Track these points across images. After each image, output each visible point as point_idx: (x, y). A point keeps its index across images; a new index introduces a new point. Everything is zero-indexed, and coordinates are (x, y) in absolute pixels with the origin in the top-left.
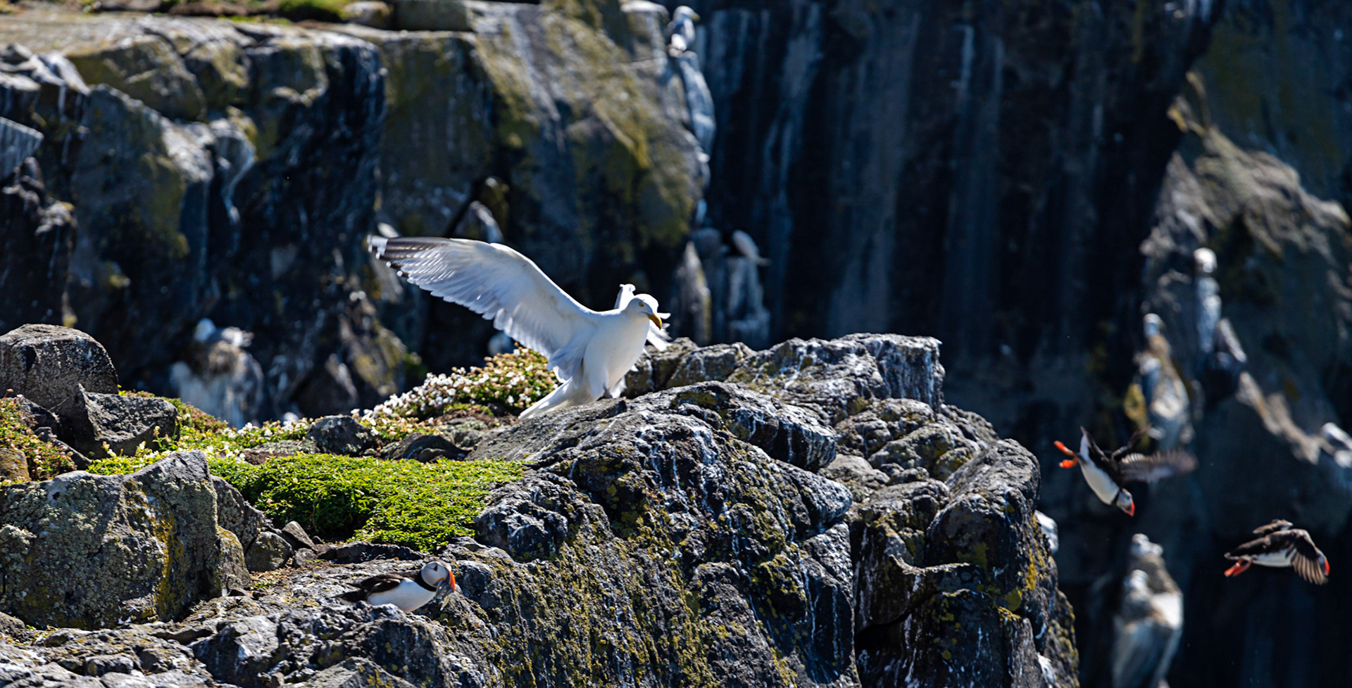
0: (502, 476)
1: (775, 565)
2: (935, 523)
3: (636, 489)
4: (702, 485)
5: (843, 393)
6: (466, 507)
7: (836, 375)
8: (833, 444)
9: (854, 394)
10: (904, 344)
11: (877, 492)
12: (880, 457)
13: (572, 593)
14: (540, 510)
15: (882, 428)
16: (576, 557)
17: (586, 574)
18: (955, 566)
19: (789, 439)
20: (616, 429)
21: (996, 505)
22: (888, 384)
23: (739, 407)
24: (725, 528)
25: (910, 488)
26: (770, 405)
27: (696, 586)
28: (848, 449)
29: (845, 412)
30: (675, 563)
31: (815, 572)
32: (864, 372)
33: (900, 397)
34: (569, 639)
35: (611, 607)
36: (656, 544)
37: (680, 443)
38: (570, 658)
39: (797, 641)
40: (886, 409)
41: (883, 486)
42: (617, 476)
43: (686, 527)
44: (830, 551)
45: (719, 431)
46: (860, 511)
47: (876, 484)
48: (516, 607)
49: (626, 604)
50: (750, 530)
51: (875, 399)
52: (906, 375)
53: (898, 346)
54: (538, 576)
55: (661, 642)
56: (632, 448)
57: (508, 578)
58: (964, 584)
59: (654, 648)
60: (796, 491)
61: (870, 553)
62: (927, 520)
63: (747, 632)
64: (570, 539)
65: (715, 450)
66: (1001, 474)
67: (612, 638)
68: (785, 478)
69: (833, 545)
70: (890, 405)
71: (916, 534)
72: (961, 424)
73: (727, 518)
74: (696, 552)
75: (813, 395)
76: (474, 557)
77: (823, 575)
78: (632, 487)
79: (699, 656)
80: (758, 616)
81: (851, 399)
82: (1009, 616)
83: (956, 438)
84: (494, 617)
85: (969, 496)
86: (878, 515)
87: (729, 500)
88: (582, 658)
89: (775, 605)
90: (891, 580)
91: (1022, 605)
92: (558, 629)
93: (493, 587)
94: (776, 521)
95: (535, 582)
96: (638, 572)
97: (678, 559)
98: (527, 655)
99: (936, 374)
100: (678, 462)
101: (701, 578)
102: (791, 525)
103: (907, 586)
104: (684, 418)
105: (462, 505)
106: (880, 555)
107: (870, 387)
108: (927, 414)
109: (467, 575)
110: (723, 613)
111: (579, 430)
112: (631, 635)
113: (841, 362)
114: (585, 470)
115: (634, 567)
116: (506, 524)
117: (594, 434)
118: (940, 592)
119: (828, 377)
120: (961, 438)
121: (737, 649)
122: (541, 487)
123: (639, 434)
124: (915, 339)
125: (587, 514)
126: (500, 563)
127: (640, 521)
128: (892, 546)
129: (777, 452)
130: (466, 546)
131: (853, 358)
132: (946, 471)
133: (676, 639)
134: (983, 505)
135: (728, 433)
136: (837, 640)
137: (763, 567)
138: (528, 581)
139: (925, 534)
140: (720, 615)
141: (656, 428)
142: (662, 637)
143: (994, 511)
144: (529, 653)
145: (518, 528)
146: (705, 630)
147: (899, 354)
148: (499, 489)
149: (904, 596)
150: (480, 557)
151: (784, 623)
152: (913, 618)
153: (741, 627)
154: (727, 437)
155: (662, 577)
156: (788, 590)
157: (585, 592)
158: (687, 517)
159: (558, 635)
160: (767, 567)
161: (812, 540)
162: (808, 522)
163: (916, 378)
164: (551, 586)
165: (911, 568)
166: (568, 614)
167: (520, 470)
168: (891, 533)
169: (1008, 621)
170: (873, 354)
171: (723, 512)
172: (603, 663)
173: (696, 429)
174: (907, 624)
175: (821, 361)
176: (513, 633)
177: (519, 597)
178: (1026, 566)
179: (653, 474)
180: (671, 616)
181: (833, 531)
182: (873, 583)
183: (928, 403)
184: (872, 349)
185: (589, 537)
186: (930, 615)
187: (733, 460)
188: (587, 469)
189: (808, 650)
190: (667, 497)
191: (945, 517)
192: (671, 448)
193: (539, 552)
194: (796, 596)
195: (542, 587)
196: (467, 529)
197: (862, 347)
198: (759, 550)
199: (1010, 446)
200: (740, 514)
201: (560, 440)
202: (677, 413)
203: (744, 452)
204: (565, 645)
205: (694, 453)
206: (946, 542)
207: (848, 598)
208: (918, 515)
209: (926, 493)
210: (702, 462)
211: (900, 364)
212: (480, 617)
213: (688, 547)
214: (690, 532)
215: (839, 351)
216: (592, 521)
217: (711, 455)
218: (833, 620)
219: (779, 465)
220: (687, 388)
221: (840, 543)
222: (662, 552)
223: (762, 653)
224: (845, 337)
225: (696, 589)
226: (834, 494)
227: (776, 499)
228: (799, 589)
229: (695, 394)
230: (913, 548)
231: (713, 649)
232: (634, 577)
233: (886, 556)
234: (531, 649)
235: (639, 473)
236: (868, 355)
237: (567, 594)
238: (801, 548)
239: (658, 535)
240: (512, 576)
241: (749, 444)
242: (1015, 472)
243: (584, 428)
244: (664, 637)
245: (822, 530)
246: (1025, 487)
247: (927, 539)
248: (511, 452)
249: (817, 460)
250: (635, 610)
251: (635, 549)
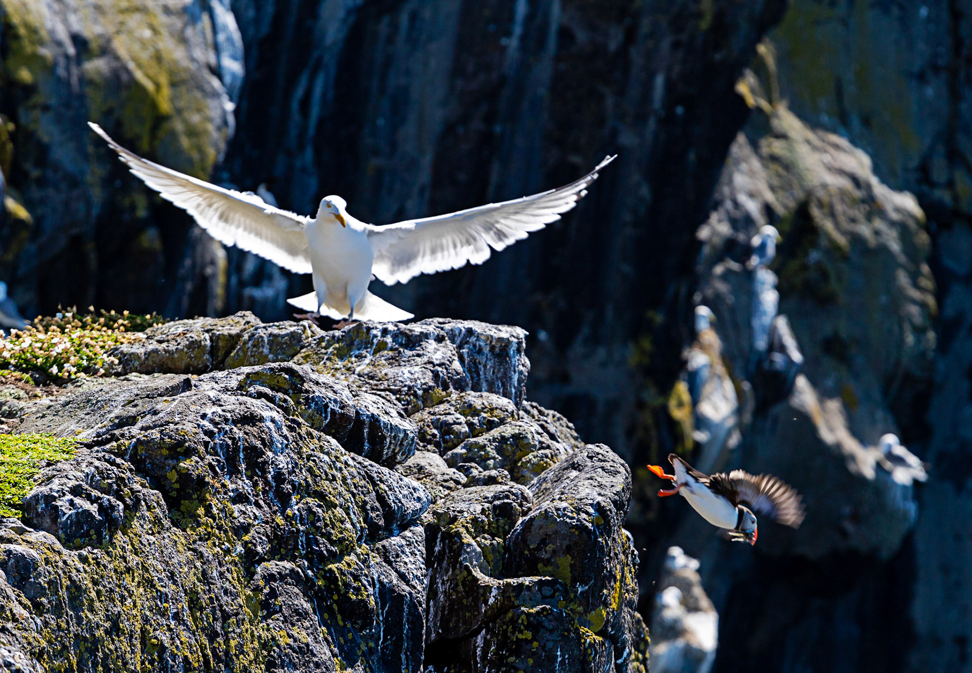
0: (52, 453)
1: (344, 568)
2: (516, 530)
3: (198, 476)
4: (269, 476)
5: (419, 382)
6: (14, 486)
7: (413, 362)
8: (413, 439)
9: (431, 384)
10: (488, 333)
11: (452, 494)
12: (456, 454)
13: (124, 587)
14: (95, 493)
15: (460, 424)
16: (130, 547)
17: (140, 567)
18: (536, 579)
19: (366, 430)
20: (180, 410)
21: (584, 516)
22: (469, 375)
23: (314, 392)
24: (291, 524)
25: (491, 491)
26: (346, 392)
27: (258, 586)
28: (421, 444)
29: (420, 403)
30: (237, 559)
31: (387, 577)
32: (442, 361)
33: (481, 391)
34: (119, 637)
35: (165, 604)
36: (217, 537)
37: (248, 428)
38: (118, 657)
39: (363, 651)
40: (465, 403)
41: (459, 487)
42: (179, 461)
43: (251, 521)
44: (403, 556)
45: (291, 417)
46: (435, 513)
47: (452, 484)
48: (64, 598)
49: (181, 601)
50: (318, 528)
51: (453, 391)
52: (488, 367)
53: (482, 334)
54: (89, 566)
55: (216, 645)
56: (194, 430)
57: (57, 566)
58: (544, 599)
59: (209, 651)
60: (371, 488)
61: (443, 559)
62: (507, 527)
63: (310, 640)
64: (125, 527)
65: (286, 438)
66: (590, 481)
67: (164, 638)
68: (359, 473)
69: (407, 550)
70: (470, 398)
71: (494, 542)
72: (544, 423)
73: (295, 514)
74: (259, 549)
75: (386, 383)
76: (21, 542)
77: (395, 582)
78: (195, 474)
79: (256, 664)
80: (323, 622)
81: (427, 390)
82: (592, 637)
83: (541, 439)
84: (38, 608)
85: (555, 504)
86: (455, 519)
87: (298, 494)
88: (131, 659)
89: (340, 611)
90: (465, 591)
91: (606, 626)
92: (108, 625)
93: (39, 575)
94: (348, 520)
95: (86, 572)
96: (195, 567)
97: (240, 555)
98: (72, 652)
99: (521, 368)
100: (245, 449)
101: (264, 577)
102: (363, 525)
103: (482, 599)
104: (254, 401)
105: (9, 483)
106: (455, 562)
107: (449, 377)
108: (510, 410)
109: (12, 561)
110: (285, 617)
111: (138, 408)
112: (184, 636)
113: (418, 348)
114: (143, 452)
115: (192, 562)
116: (57, 507)
117: (155, 413)
118: (519, 607)
119: (403, 363)
120: (546, 439)
121: (298, 658)
122: (97, 468)
123: (204, 416)
124: (500, 327)
125: (145, 500)
126: (48, 549)
127: (201, 511)
128: (468, 553)
129: (352, 443)
130: (12, 528)
131: (431, 345)
132: (528, 474)
133: (233, 643)
134: (569, 514)
135: (301, 420)
136: (406, 654)
137: (330, 569)
138: (78, 571)
139: (504, 542)
140: (282, 619)
141: (224, 411)
142: (218, 639)
143: (581, 522)
144: (74, 649)
145: (70, 512)
146: (264, 634)
147: (482, 344)
148: (51, 468)
149: (478, 609)
150: (27, 542)
151: (349, 631)
152: (487, 633)
153: (304, 633)
154: (299, 424)
155: (221, 574)
156: (357, 595)
157: (138, 586)
158: (252, 509)
159: (107, 632)
160: (336, 570)
161: (385, 542)
162: (382, 523)
163: (499, 370)
164: (102, 577)
165: (487, 578)
166: (119, 609)
167: (72, 447)
168: (467, 539)
169: (590, 642)
170: (453, 342)
171: (291, 507)
172: (152, 664)
173: (266, 414)
174: (480, 640)
175: (397, 346)
176: (59, 626)
177: (67, 587)
178: (612, 583)
179: (218, 461)
180: (229, 617)
181: (407, 533)
182: (445, 592)
183: (511, 399)
184: (452, 336)
185: (145, 526)
186: (505, 631)
187: (305, 450)
188: (147, 451)
189: (373, 663)
190: (231, 486)
191: (527, 525)
192: (238, 433)
193: (91, 539)
194: (364, 603)
195: (92, 578)
196: (13, 510)
197: (442, 333)
198: (327, 550)
199: (601, 451)
200: (309, 510)
201: (117, 417)
202: (246, 395)
203: (317, 442)
204: (113, 643)
205: (263, 440)
206: (526, 552)
207: (420, 608)
208: (497, 521)
209: (507, 497)
210: (271, 451)
211: (483, 354)
212: (25, 607)
213: (251, 542)
214: (254, 526)
215: (416, 336)
216: (149, 508)
217: (282, 444)
218: (402, 630)
219: (353, 459)
220: (257, 368)
221: (415, 547)
222: (223, 547)
223: (324, 663)
224: (423, 321)
225: (257, 589)
226: (411, 493)
227: (348, 496)
228: (368, 596)
229: (266, 375)
230: (491, 557)
231: (272, 656)
232: (192, 573)
233: (461, 564)
234: (76, 645)
235: (202, 459)
236: (448, 342)
237: (119, 587)
238: (372, 551)
239: (220, 528)
240: (60, 564)
241: (322, 434)
242: (606, 480)
243: (144, 405)
244: (220, 640)
245: (396, 532)
246: (616, 497)
247: (506, 548)
248: (62, 427)
249: (395, 455)
250: (190, 608)
251: (194, 542)
